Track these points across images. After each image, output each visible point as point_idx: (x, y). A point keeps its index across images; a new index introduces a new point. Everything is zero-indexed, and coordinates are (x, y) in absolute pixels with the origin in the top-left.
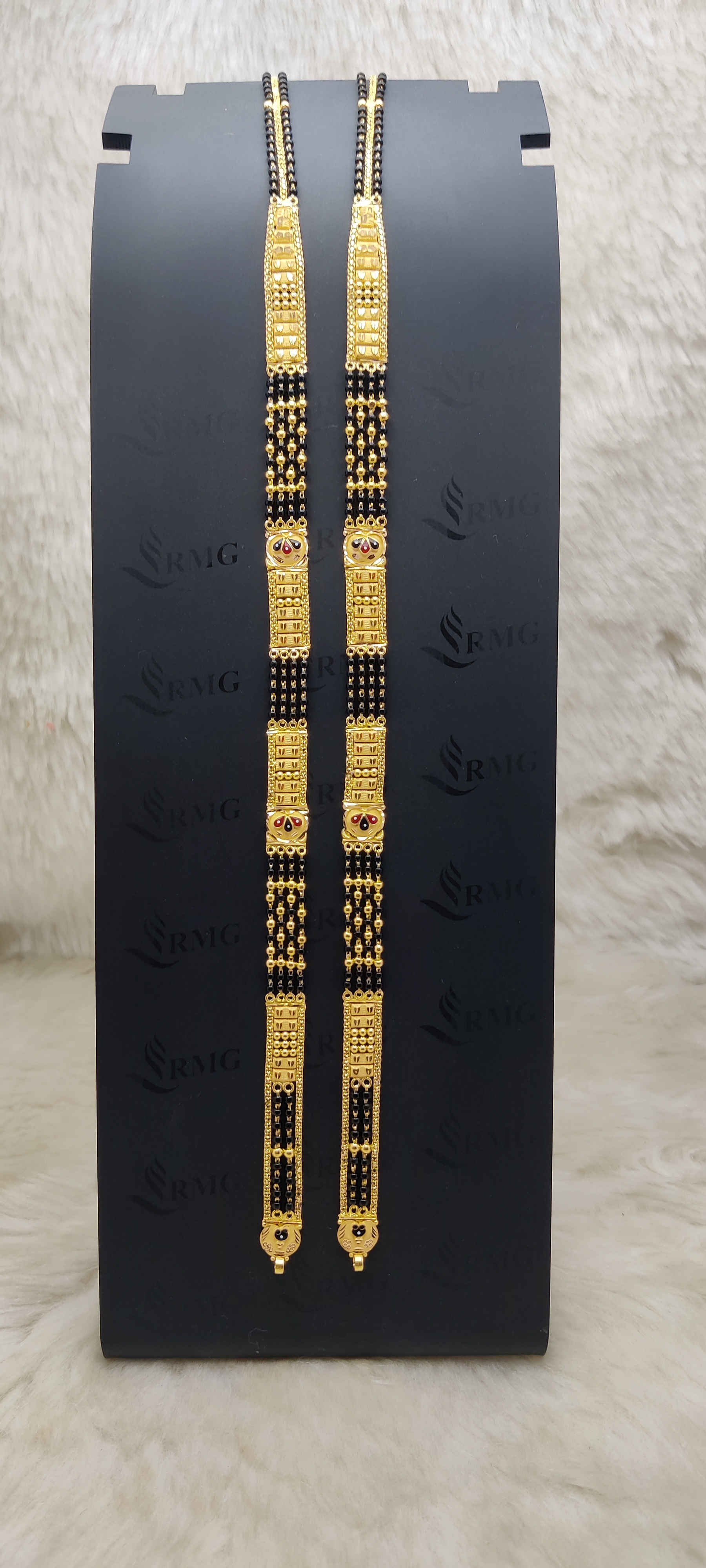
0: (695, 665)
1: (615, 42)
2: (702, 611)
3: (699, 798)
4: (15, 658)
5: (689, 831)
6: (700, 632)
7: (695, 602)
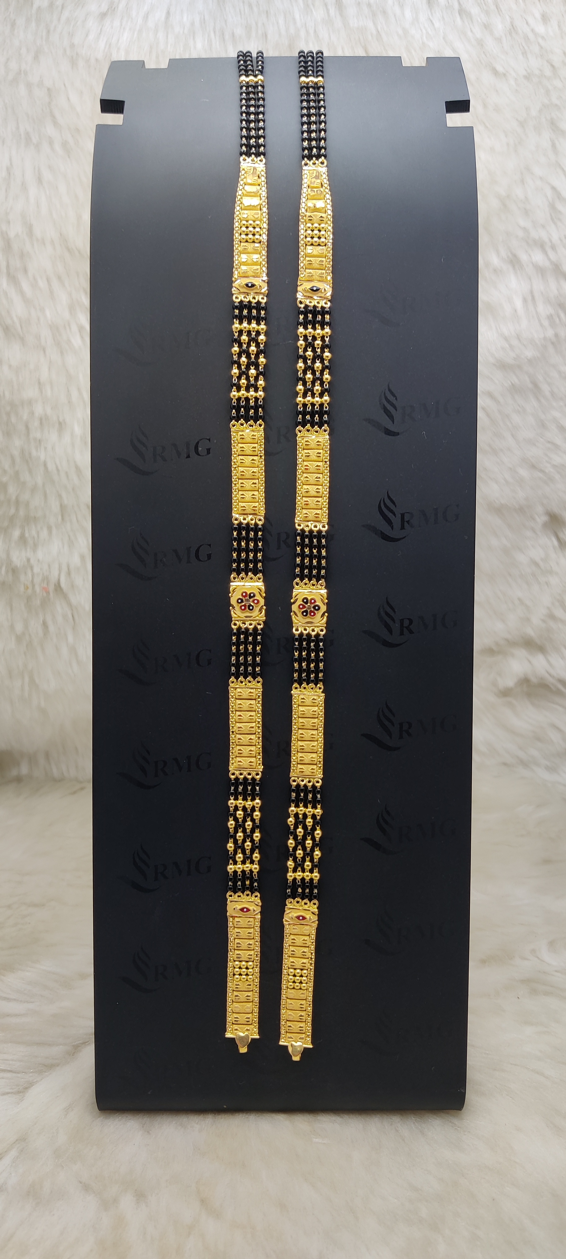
1: (512, 30)
4: (16, 533)
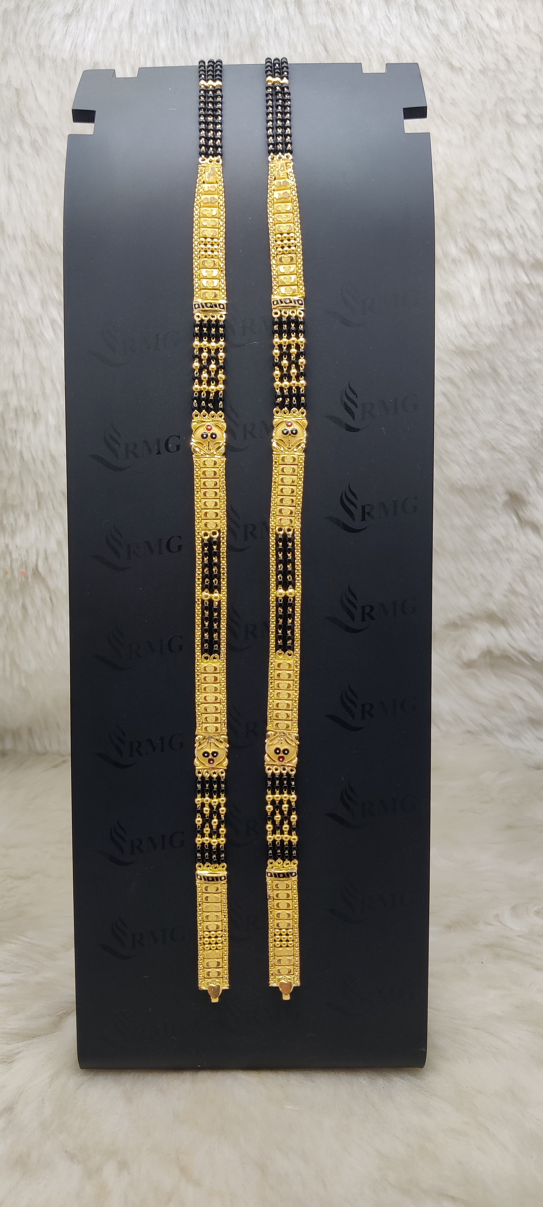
0: (535, 519)
1: (468, 25)
2: (539, 476)
3: (538, 624)
5: (530, 650)
6: (538, 493)
7: (534, 469)
